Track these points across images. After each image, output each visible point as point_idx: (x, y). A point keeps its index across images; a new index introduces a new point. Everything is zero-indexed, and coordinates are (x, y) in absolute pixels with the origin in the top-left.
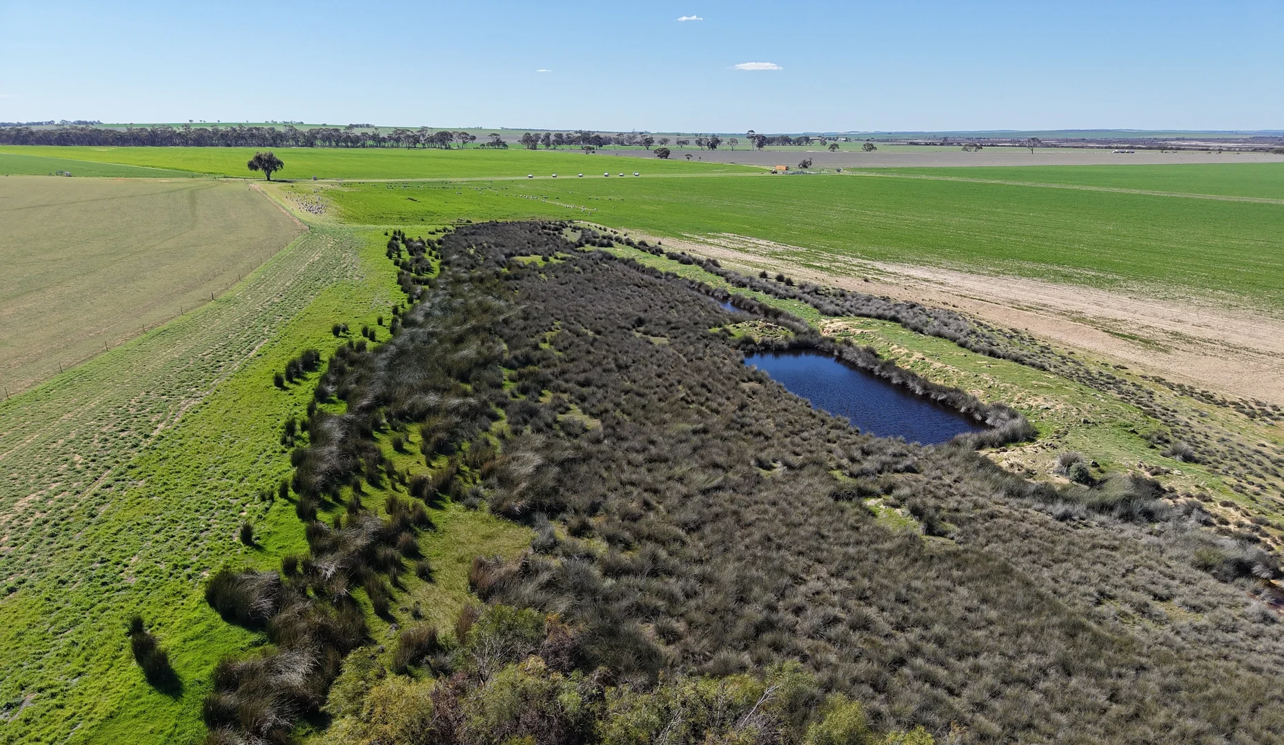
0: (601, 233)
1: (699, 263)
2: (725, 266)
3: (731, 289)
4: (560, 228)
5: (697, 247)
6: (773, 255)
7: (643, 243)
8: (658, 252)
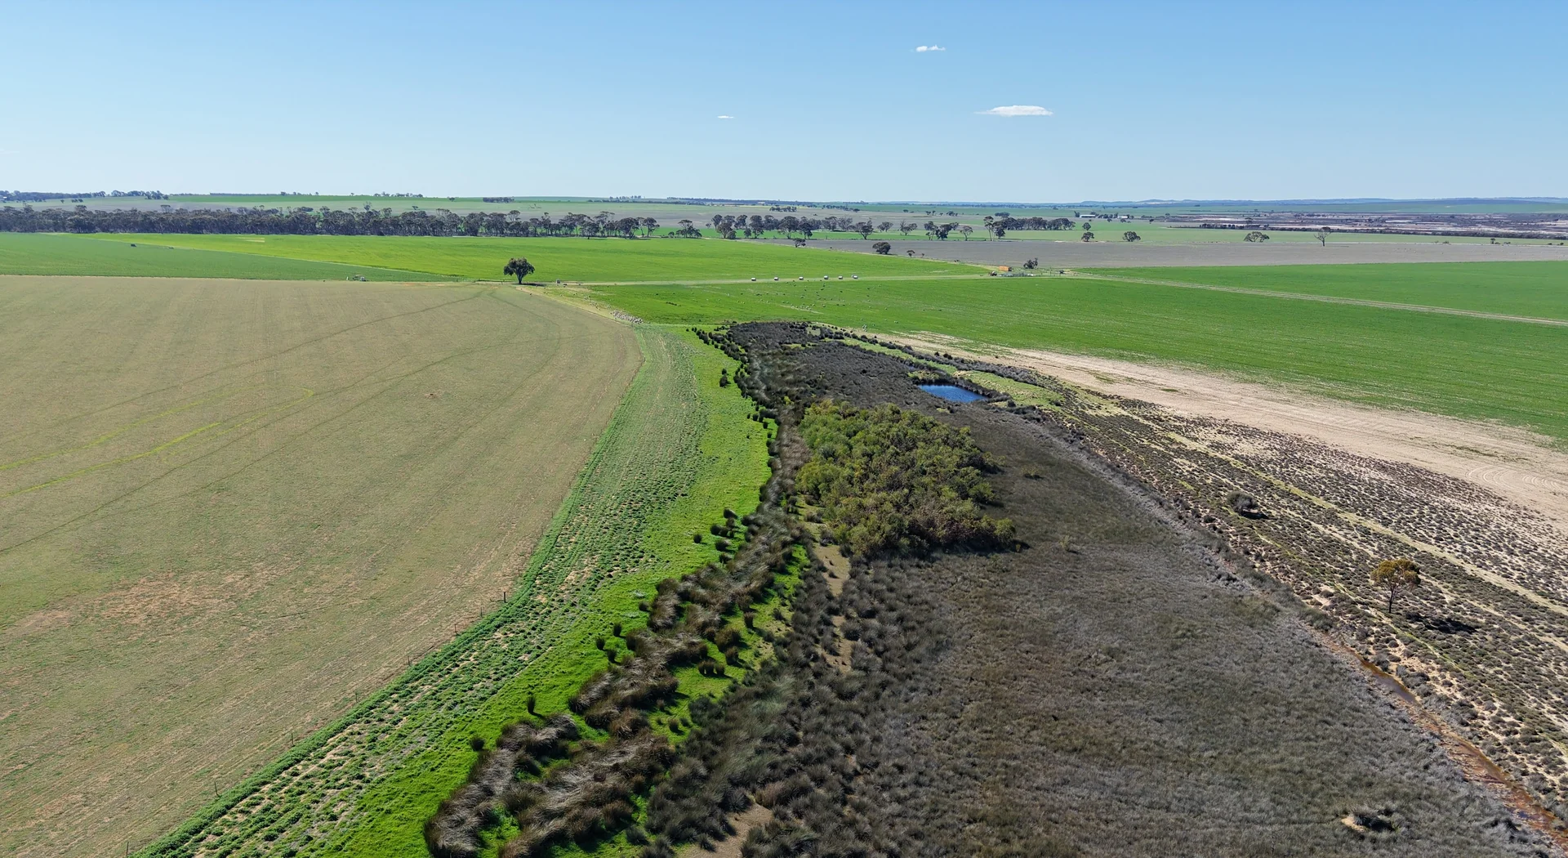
0: (834, 331)
1: (900, 348)
2: (915, 349)
3: (914, 360)
4: (803, 327)
5: (901, 340)
6: (951, 344)
7: (864, 337)
8: (874, 342)
